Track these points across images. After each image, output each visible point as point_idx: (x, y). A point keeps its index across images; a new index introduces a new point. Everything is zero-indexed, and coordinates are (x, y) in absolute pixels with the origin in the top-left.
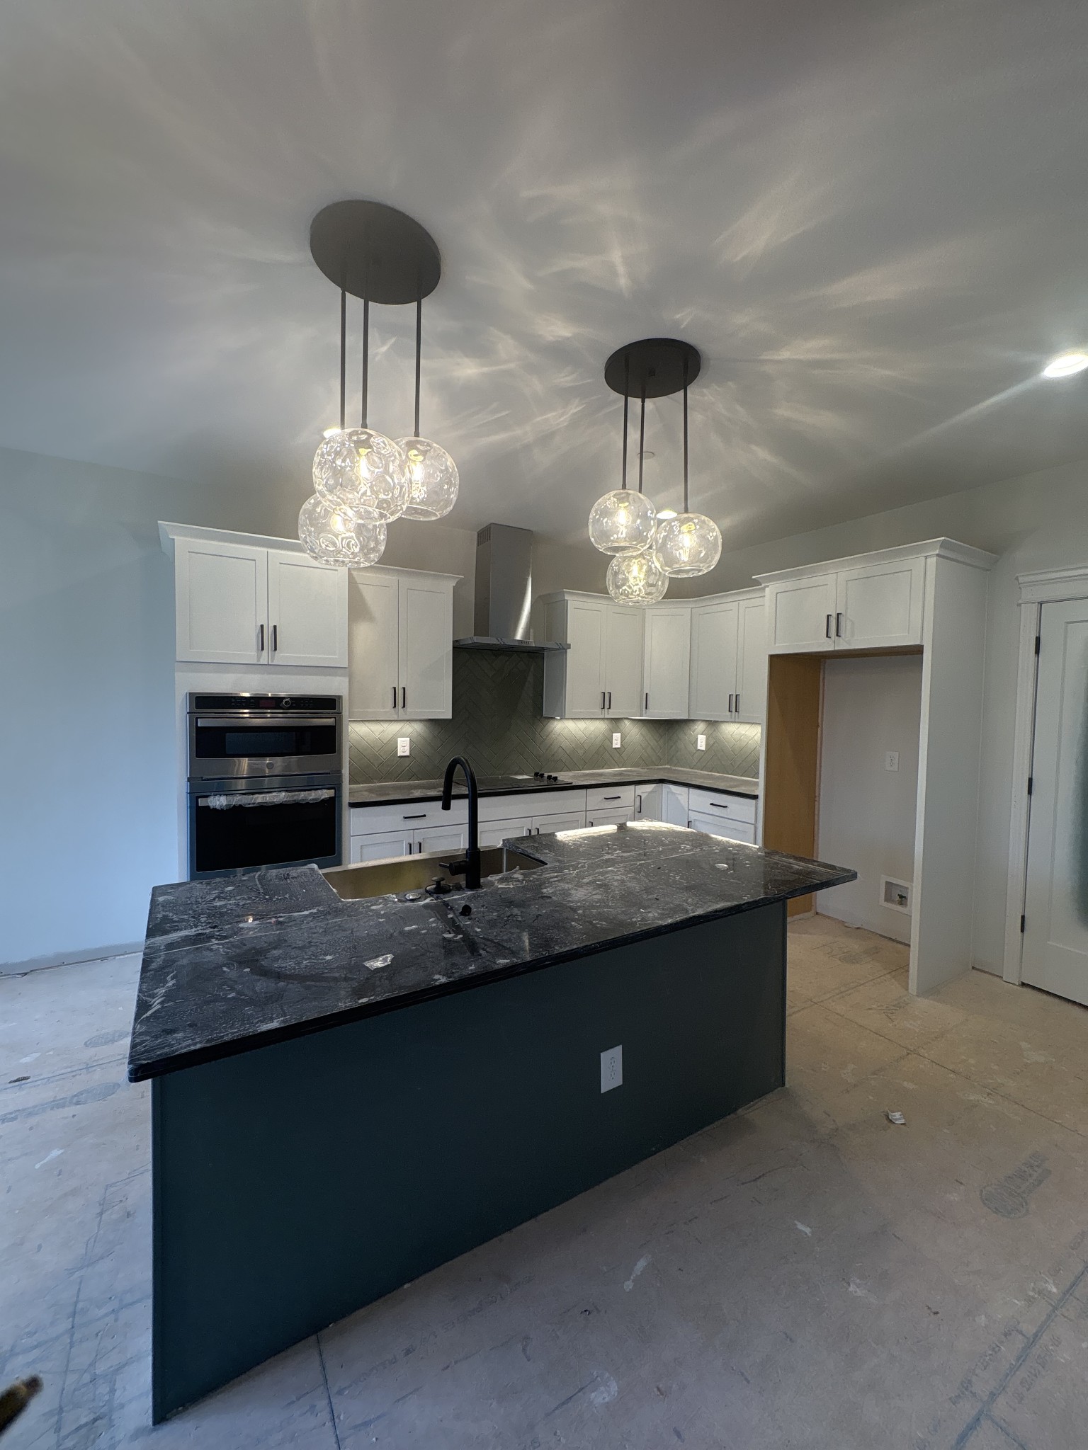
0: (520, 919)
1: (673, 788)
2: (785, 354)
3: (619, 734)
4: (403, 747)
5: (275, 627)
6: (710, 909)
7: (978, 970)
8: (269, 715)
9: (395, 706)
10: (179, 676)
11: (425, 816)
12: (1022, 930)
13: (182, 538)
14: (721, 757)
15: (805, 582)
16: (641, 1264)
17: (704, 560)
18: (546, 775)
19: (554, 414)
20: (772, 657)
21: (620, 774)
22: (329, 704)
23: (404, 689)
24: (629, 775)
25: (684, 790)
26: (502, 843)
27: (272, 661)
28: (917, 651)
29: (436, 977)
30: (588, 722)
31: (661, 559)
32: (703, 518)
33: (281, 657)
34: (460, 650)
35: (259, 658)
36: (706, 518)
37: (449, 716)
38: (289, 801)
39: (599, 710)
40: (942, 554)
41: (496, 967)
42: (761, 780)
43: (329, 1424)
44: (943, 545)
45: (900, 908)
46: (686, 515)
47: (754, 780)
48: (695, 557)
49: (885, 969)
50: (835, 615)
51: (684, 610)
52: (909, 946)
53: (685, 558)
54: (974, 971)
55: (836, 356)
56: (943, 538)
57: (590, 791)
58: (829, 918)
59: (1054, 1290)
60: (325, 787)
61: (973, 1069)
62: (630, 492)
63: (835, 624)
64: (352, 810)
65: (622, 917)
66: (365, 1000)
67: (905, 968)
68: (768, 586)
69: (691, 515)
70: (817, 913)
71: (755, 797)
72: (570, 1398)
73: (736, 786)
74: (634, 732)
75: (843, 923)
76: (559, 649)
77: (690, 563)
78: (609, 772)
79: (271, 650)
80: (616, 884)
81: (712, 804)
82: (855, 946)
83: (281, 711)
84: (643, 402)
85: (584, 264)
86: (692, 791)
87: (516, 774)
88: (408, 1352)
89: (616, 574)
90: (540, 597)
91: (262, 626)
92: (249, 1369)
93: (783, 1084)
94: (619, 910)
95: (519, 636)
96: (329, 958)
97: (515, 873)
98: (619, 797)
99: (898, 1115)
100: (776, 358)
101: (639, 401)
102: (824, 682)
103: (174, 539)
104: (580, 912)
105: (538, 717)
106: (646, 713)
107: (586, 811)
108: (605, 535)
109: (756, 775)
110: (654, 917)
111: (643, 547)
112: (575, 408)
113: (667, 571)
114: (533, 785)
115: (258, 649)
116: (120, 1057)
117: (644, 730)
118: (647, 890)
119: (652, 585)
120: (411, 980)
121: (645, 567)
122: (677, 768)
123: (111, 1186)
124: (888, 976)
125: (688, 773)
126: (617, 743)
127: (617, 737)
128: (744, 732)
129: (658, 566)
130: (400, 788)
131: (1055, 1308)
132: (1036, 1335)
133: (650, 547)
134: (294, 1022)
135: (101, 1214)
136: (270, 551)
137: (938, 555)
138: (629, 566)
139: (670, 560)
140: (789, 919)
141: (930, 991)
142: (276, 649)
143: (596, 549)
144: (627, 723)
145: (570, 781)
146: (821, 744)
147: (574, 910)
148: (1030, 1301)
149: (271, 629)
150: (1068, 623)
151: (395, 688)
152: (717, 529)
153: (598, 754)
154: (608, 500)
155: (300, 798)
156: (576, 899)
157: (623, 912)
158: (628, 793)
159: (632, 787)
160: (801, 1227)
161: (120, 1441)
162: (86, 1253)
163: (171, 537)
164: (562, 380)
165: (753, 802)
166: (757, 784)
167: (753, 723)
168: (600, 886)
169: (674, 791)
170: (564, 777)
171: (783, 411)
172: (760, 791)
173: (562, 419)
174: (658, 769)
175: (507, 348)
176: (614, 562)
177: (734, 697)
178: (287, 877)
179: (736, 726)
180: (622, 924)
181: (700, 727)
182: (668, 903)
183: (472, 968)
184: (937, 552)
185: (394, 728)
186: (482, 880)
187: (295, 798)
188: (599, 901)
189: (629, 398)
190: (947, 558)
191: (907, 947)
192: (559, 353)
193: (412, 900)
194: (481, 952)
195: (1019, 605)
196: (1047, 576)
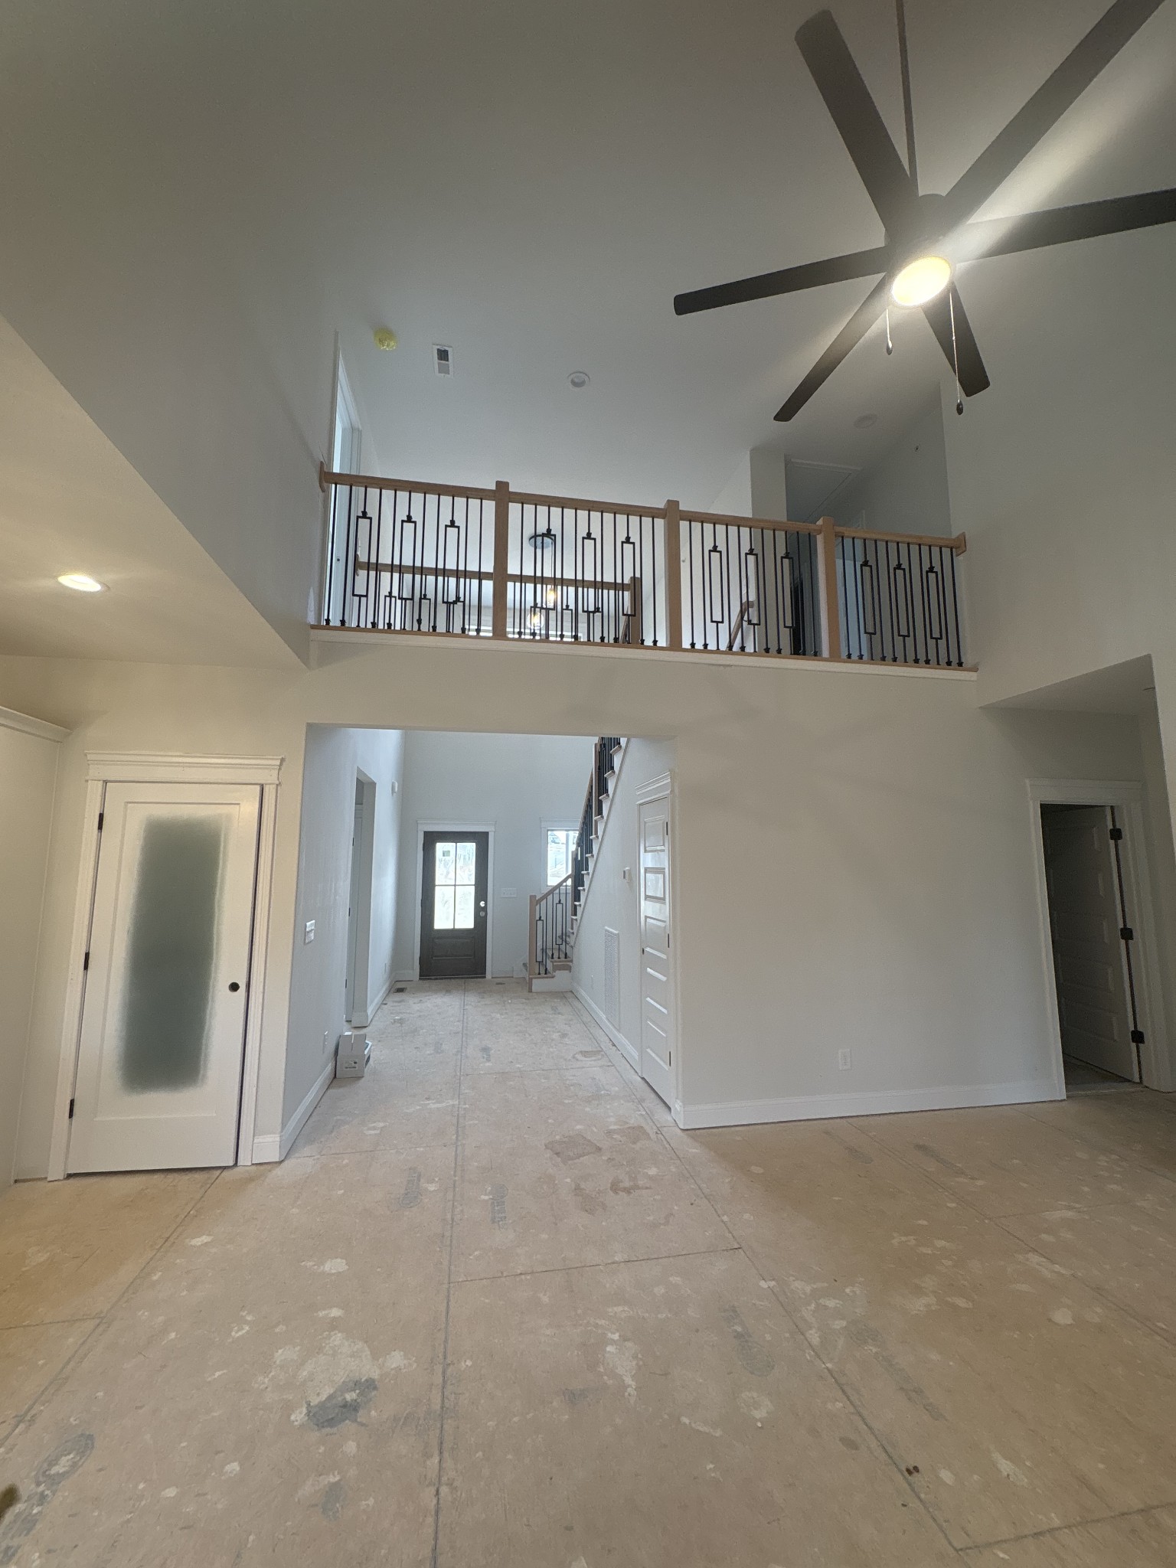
12: (71, 1115)
54: (16, 1185)
150: (131, 802)
195: (87, 781)
196: (118, 758)
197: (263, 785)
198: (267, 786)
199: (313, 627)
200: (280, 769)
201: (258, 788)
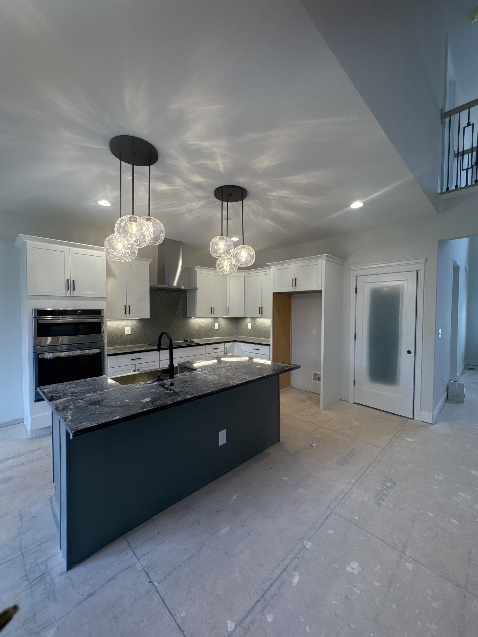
0: (191, 385)
1: (239, 343)
2: (274, 194)
3: (218, 323)
4: (128, 331)
5: (74, 280)
6: (254, 378)
7: (343, 400)
8: (61, 318)
9: (125, 313)
10: (30, 301)
11: (140, 358)
12: (354, 385)
13: (30, 241)
14: (258, 332)
15: (284, 267)
16: (235, 496)
17: (250, 261)
18: (189, 341)
19: (195, 203)
20: (274, 294)
21: (218, 339)
22: (98, 313)
23: (129, 306)
24: (222, 340)
25: (244, 344)
26: (177, 364)
27: (72, 295)
28: (320, 292)
29: (168, 402)
30: (205, 319)
31: (235, 260)
32: (249, 247)
33: (76, 293)
34: (152, 289)
35: (66, 293)
36: (250, 247)
37: (149, 317)
38: (81, 354)
39: (210, 314)
40: (327, 259)
41: (187, 398)
42: (271, 339)
43: (134, 556)
44: (327, 256)
45: (318, 382)
46: (243, 246)
47: (269, 339)
48: (247, 261)
49: (313, 403)
50: (294, 279)
51: (243, 274)
52: (320, 395)
53: (243, 260)
54: (341, 401)
55: (290, 196)
56: (326, 254)
57: (207, 346)
58: (296, 388)
59: (354, 481)
60: (97, 348)
61: (338, 429)
62: (224, 237)
63: (294, 282)
64: (109, 357)
65: (226, 382)
66: (146, 409)
67: (319, 402)
68: (272, 267)
69: (245, 246)
70: (292, 387)
71: (269, 345)
72: (215, 533)
73: (263, 342)
74: (223, 322)
75: (300, 389)
76: (194, 290)
77: (245, 262)
78: (214, 339)
79: (72, 290)
80: (222, 374)
81: (254, 349)
82: (303, 396)
83: (77, 316)
84: (228, 204)
85: (210, 163)
86: (246, 344)
87: (176, 341)
88: (158, 533)
89: (219, 265)
90: (185, 268)
91: (68, 280)
92: (100, 549)
93: (280, 441)
94: (225, 381)
95: (175, 284)
96: (127, 401)
97: (186, 373)
98: (219, 348)
99: (314, 444)
100: (272, 194)
101: (226, 203)
102: (292, 303)
103: (26, 242)
104: (212, 382)
105: (185, 317)
106: (228, 315)
107: (206, 354)
108: (215, 252)
109: (269, 338)
110: (236, 382)
111: (229, 256)
112: (203, 202)
113: (237, 265)
114: (185, 344)
115: (66, 290)
116: (9, 467)
117: (227, 322)
118: (233, 375)
119: (232, 269)
120: (159, 403)
121: (229, 263)
122: (240, 336)
123: (22, 510)
124: (314, 405)
125: (245, 338)
126: (216, 326)
127: (216, 324)
128: (265, 322)
129: (234, 263)
130: (126, 348)
131: (353, 485)
132: (347, 492)
133: (232, 256)
134: (124, 417)
135: (21, 519)
136: (71, 248)
137: (325, 260)
138: (224, 262)
139: (238, 261)
140: (280, 390)
141: (327, 408)
142: (74, 290)
143: (213, 256)
144: (220, 319)
145: (199, 342)
146: (292, 325)
147: (210, 382)
148: (347, 485)
149: (72, 281)
150: (364, 283)
151: (125, 306)
152: (254, 251)
153: (210, 332)
154: (217, 239)
155: (86, 353)
156: (210, 379)
157: (226, 381)
158: (222, 347)
159: (224, 344)
160: (284, 478)
161: (55, 578)
162: (19, 531)
163: (25, 241)
164: (198, 193)
165: (268, 347)
166: (270, 341)
167: (268, 318)
168: (217, 375)
169: (240, 345)
170: (196, 341)
171: (275, 210)
172: (271, 343)
173: (197, 205)
174: (233, 337)
175: (179, 183)
176: (218, 261)
177: (261, 308)
178: (96, 380)
179: (262, 319)
180: (227, 384)
181: (249, 320)
182: (240, 378)
183: (179, 399)
184: (325, 259)
185: (123, 323)
186: (175, 376)
187: (84, 353)
188: (217, 379)
189: (223, 202)
190: (328, 261)
191: (319, 395)
192: (198, 186)
193: (149, 383)
194: (181, 395)
195: (351, 277)
196: (358, 268)
197: (417, 271)
198: (420, 271)
199: (440, 194)
200: (425, 263)
201: (416, 272)
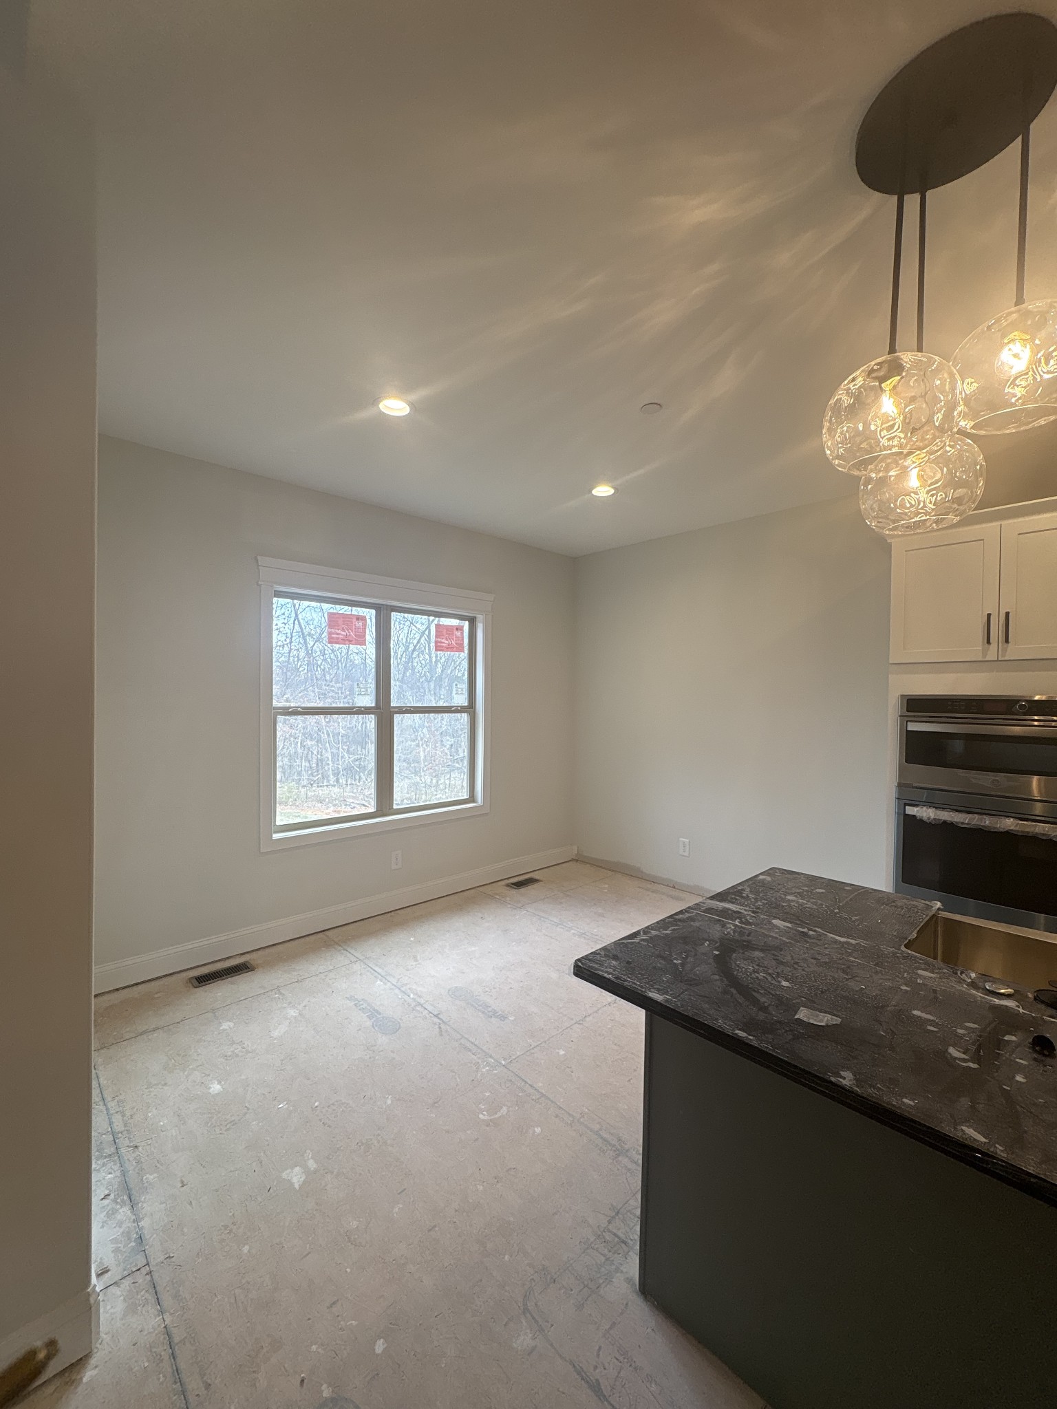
5: (1007, 614)
10: (892, 678)
27: (1003, 656)
33: (1015, 650)
35: (984, 654)
66: (742, 1034)
79: (1001, 643)
91: (989, 615)
115: (983, 644)
136: (1006, 523)
142: (1007, 641)
149: (1002, 618)
